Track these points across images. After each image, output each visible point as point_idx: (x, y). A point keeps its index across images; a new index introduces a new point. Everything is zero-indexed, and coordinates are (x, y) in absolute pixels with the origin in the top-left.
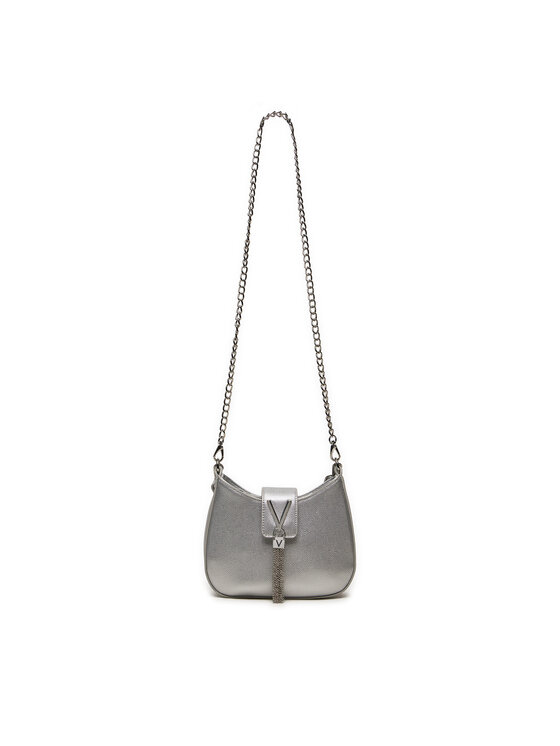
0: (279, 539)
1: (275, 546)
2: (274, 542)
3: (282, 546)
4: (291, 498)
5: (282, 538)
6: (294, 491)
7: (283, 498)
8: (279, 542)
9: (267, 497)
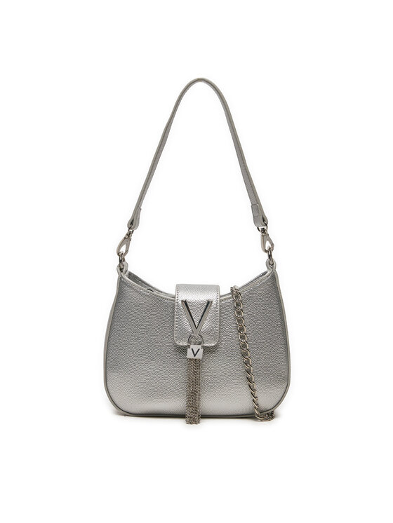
0: (195, 348)
1: (190, 355)
2: (189, 351)
3: (200, 356)
4: (212, 297)
5: (200, 347)
6: (217, 288)
7: (202, 297)
8: (195, 351)
9: (183, 296)
